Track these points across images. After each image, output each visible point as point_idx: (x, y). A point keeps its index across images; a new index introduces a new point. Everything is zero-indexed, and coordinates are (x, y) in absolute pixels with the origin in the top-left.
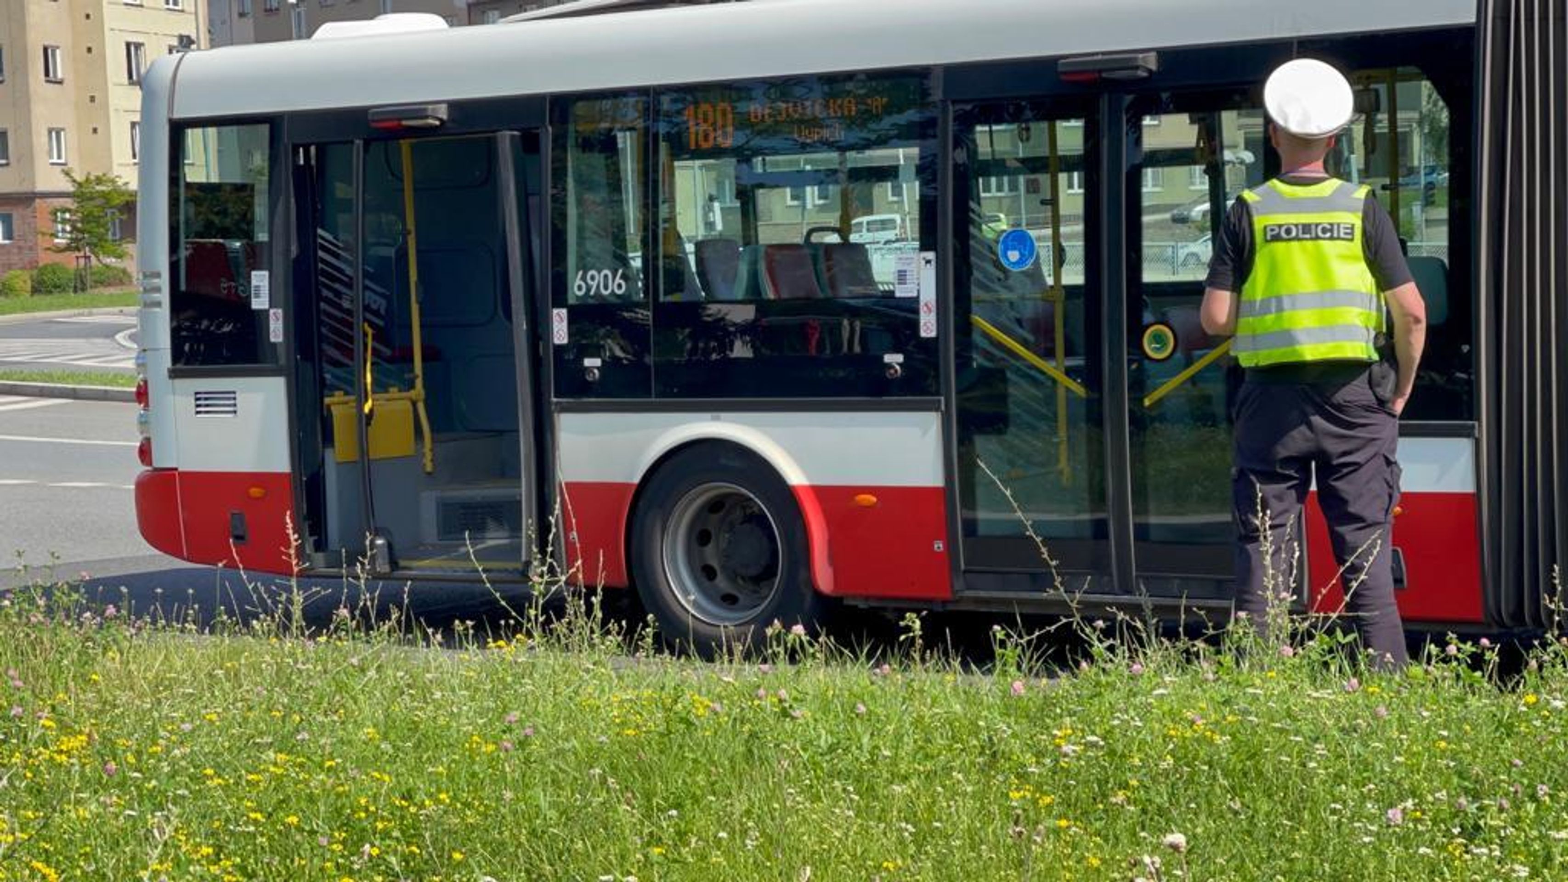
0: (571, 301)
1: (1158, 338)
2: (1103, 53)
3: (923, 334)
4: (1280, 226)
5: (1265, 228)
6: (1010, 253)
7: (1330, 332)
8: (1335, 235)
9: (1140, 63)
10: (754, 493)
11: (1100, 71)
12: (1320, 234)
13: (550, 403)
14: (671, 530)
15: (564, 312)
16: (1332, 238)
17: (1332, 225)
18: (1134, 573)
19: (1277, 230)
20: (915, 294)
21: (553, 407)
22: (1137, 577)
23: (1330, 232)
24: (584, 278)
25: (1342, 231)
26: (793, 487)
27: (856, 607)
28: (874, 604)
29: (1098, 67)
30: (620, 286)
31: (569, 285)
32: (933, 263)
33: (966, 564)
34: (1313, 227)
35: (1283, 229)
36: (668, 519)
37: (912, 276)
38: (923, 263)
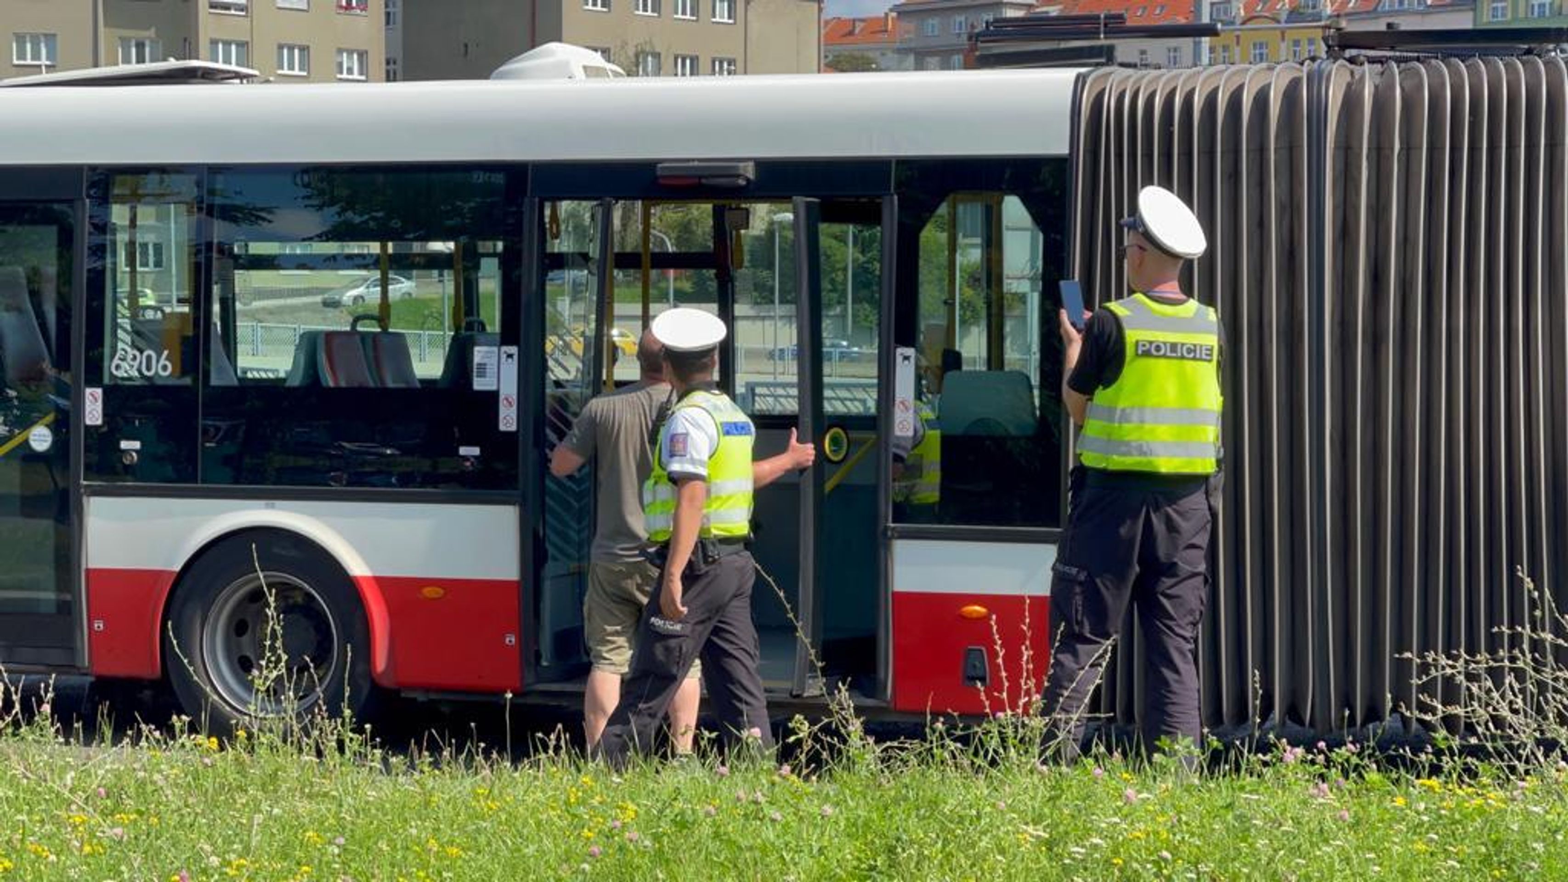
0: (106, 380)
2: (700, 160)
3: (502, 427)
4: (1151, 343)
5: (1137, 342)
7: (1183, 448)
8: (1198, 356)
9: (741, 172)
10: (308, 583)
11: (700, 177)
12: (1185, 354)
13: (78, 486)
14: (211, 620)
15: (99, 391)
16: (1194, 359)
17: (1195, 346)
19: (1148, 346)
20: (494, 388)
21: (82, 490)
23: (1193, 353)
24: (123, 358)
25: (1204, 352)
26: (355, 577)
27: (415, 699)
28: (433, 696)
29: (699, 173)
30: (165, 368)
31: (106, 365)
32: (516, 357)
34: (1179, 347)
35: (1154, 346)
36: (209, 609)
37: (491, 370)
38: (504, 356)
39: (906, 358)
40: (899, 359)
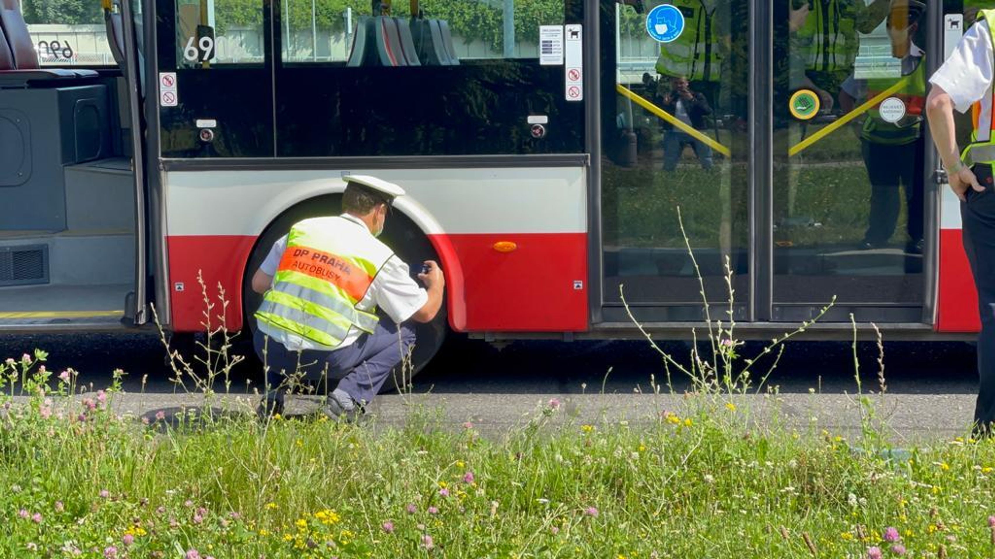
0: (181, 65)
1: (803, 101)
3: (568, 98)
6: (657, 27)
13: (158, 162)
15: (173, 76)
18: (771, 303)
20: (561, 63)
21: (161, 166)
22: (773, 306)
24: (197, 45)
26: (431, 236)
28: (502, 336)
31: (178, 50)
32: (580, 35)
33: (605, 300)
37: (557, 46)
38: (568, 34)
39: (955, 23)
40: (948, 24)
